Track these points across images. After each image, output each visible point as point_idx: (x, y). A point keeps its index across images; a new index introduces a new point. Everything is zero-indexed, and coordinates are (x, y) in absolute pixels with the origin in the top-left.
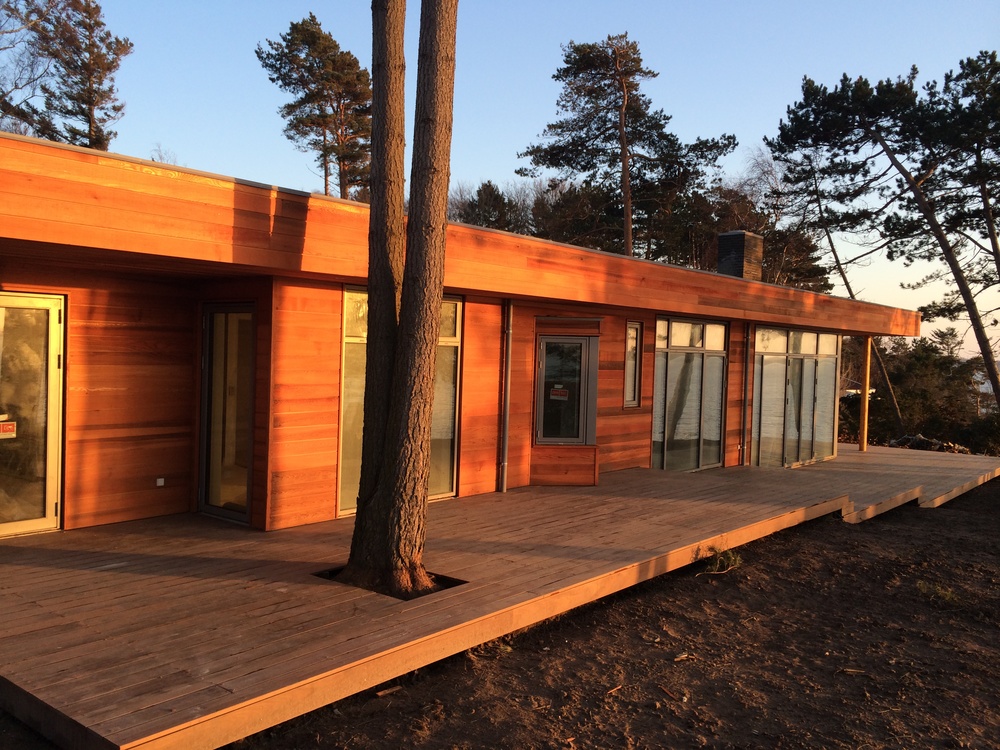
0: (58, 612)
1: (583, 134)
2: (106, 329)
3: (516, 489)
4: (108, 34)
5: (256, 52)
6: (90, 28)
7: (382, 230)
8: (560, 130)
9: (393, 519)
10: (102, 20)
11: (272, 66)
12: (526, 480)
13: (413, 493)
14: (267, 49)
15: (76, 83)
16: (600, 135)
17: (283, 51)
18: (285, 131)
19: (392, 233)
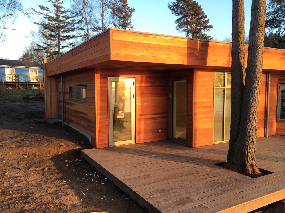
0: (144, 171)
1: (276, 16)
2: (145, 86)
3: (271, 136)
4: (129, 7)
5: (168, 6)
6: (125, 6)
7: (237, 50)
8: (267, 15)
9: (245, 149)
10: (127, 3)
11: (172, 9)
12: (274, 133)
13: (252, 140)
14: (171, 4)
15: (122, 22)
16: (282, 15)
17: (175, 4)
18: (176, 28)
19: (241, 51)
